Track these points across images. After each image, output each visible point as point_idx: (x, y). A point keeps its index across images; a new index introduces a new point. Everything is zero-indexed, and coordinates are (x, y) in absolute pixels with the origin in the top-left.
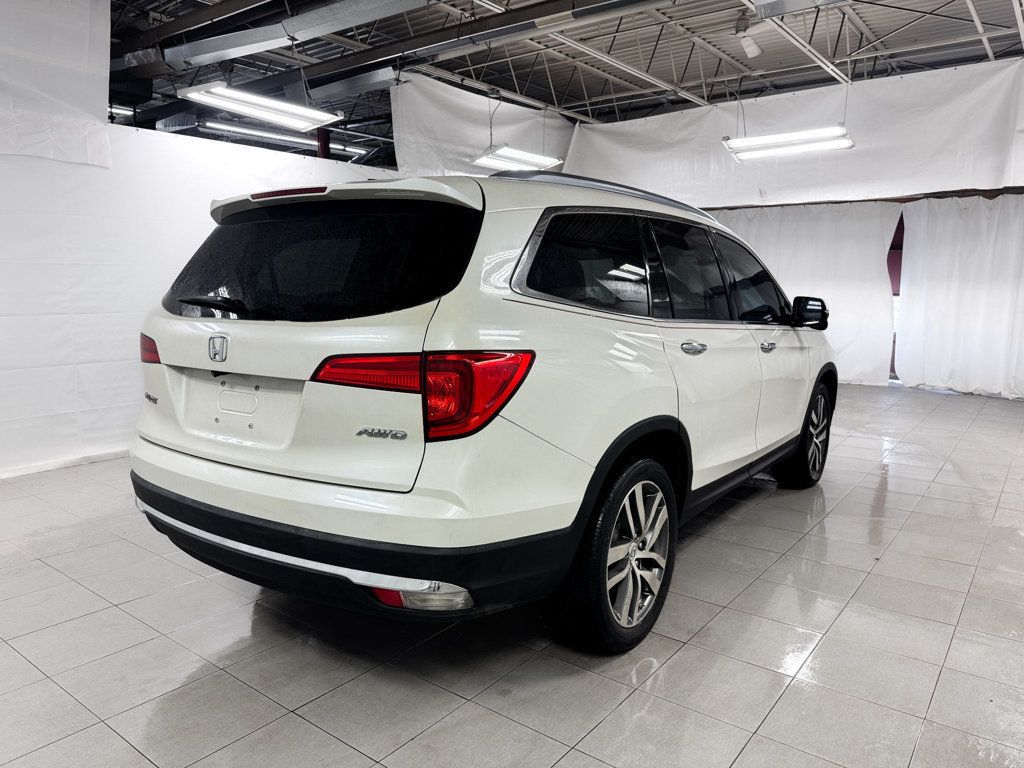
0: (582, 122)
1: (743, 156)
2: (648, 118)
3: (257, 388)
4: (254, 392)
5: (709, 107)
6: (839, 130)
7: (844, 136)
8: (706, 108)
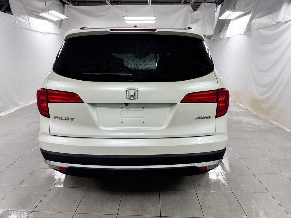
0: (68, 4)
1: (126, 22)
2: (91, 6)
3: (143, 108)
4: (143, 110)
5: (111, 6)
6: (154, 18)
7: (155, 20)
8: (110, 6)
